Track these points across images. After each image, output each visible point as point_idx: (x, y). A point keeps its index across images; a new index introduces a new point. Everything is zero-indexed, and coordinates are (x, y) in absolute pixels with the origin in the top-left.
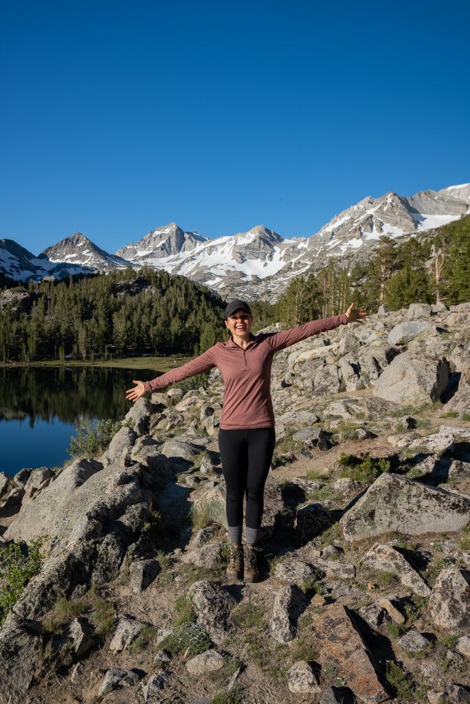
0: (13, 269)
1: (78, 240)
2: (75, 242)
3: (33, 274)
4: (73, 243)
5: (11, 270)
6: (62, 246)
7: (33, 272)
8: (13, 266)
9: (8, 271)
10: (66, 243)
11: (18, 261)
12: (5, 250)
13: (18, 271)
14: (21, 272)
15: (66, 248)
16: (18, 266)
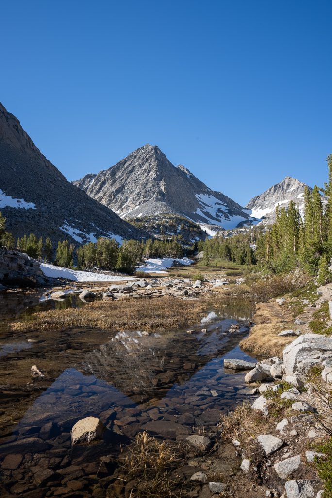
0: (220, 214)
1: (289, 185)
2: (285, 187)
3: (246, 220)
4: (283, 189)
5: (217, 215)
6: (271, 194)
7: (245, 218)
8: (220, 211)
9: (214, 216)
10: (275, 191)
11: (226, 206)
12: (211, 196)
13: (226, 217)
14: (230, 217)
15: (276, 195)
16: (227, 211)
